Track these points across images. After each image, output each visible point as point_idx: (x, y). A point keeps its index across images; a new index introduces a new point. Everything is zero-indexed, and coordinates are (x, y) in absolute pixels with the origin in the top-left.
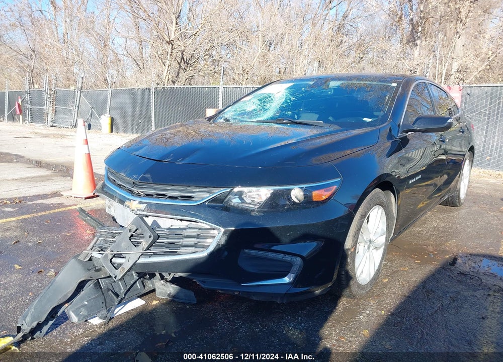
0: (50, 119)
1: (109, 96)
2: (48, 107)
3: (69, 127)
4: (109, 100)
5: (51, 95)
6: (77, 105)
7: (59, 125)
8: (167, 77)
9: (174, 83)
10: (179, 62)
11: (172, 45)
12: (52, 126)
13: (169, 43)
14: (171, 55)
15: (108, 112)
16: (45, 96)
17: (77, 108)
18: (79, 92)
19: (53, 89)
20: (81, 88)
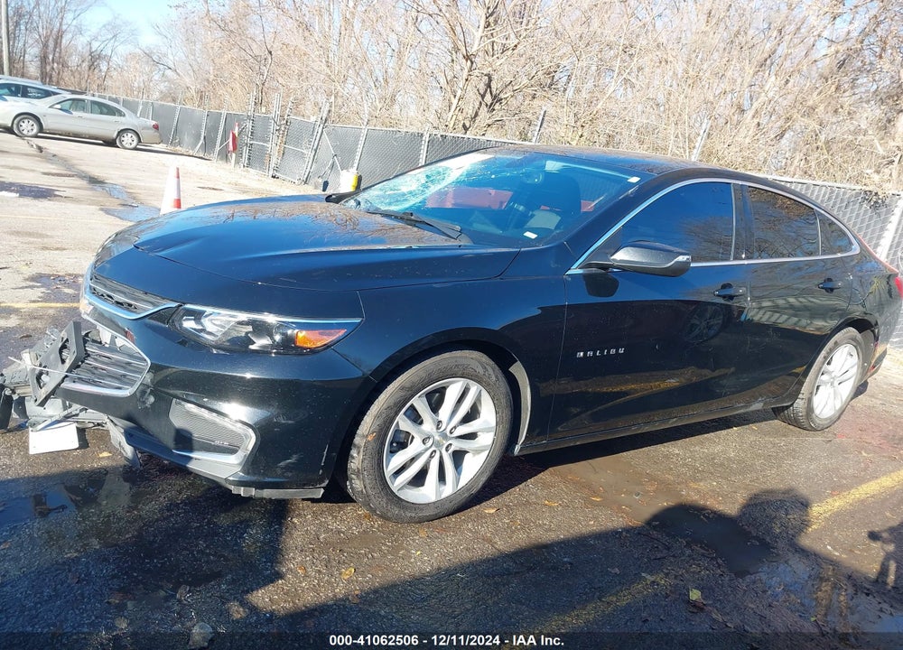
0: (273, 165)
1: (362, 139)
2: (273, 147)
3: (296, 182)
4: (360, 146)
5: (280, 126)
6: (315, 147)
7: (284, 177)
8: (455, 117)
9: (466, 128)
10: (482, 92)
11: (472, 63)
12: (274, 177)
13: (467, 58)
14: (467, 80)
15: (356, 165)
16: (272, 127)
17: (313, 152)
18: (322, 126)
19: (286, 117)
20: (326, 120)
